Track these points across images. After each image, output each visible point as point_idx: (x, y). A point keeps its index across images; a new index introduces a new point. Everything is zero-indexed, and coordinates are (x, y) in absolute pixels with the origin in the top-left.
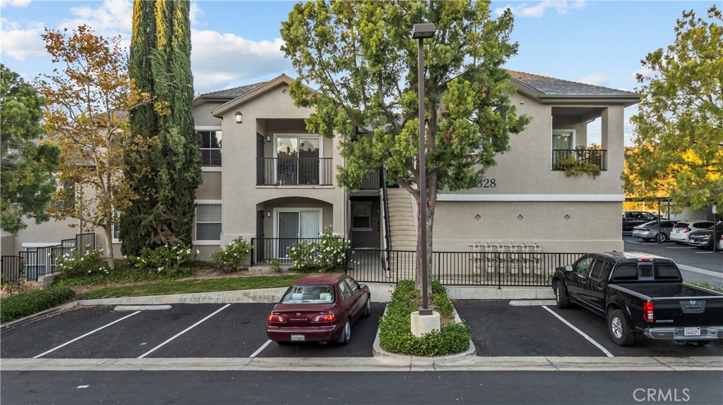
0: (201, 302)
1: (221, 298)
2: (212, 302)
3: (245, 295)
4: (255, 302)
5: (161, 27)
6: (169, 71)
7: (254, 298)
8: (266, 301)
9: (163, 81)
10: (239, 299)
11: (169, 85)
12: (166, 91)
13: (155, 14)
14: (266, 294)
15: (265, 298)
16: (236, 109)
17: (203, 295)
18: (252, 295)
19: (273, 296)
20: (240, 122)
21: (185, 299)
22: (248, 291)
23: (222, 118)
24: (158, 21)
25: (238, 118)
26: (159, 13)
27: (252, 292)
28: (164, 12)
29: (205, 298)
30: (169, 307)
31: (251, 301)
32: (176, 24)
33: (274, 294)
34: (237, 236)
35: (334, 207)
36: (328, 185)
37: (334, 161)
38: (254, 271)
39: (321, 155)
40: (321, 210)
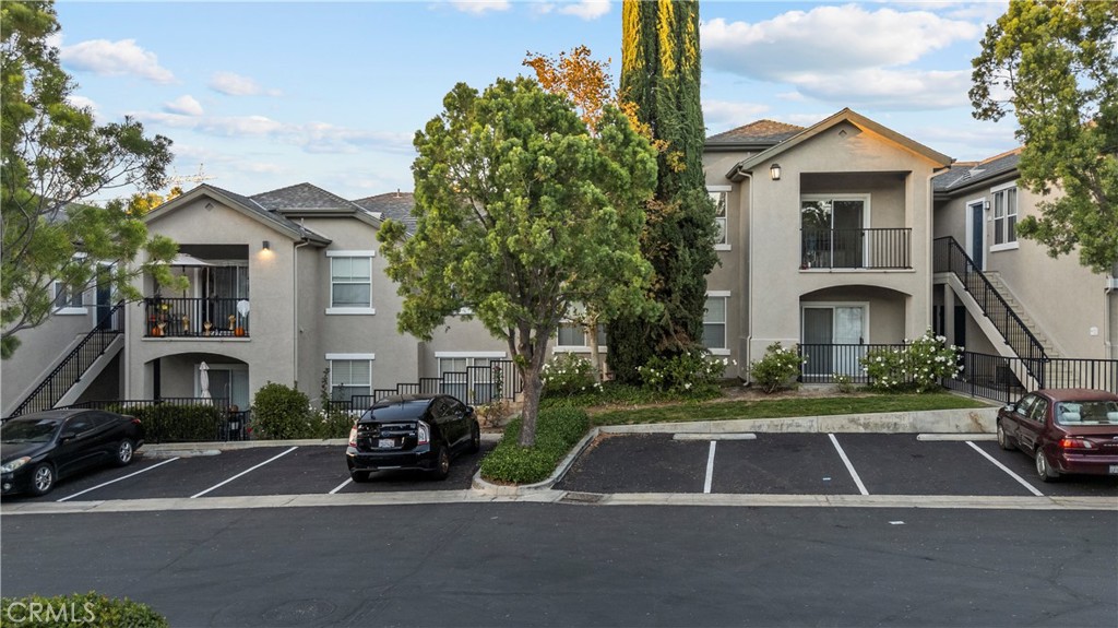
0: (785, 430)
1: (815, 425)
2: (802, 430)
3: (853, 421)
4: (868, 431)
5: (667, 46)
6: (679, 109)
7: (866, 426)
8: (885, 431)
9: (674, 122)
10: (842, 426)
11: (682, 128)
12: (678, 137)
13: (658, 27)
14: (885, 420)
15: (883, 426)
16: (773, 162)
17: (787, 420)
18: (862, 421)
19: (895, 424)
20: (778, 179)
21: (760, 426)
22: (856, 416)
23: (751, 173)
24: (663, 36)
25: (776, 173)
26: (665, 26)
27: (862, 417)
28: (671, 24)
29: (790, 425)
30: (753, 436)
31: (862, 430)
32: (687, 41)
33: (897, 420)
34: (772, 341)
35: (914, 299)
36: (905, 268)
37: (913, 231)
38: (808, 391)
39: (867, 224)
40: (867, 305)
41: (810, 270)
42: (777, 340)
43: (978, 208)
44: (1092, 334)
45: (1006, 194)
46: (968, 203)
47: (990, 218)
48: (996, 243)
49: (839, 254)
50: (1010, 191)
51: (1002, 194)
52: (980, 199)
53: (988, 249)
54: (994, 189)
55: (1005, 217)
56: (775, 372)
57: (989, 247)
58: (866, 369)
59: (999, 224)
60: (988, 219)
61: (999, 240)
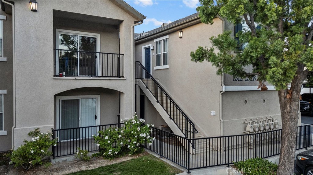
20: (36, 11)
25: (34, 6)
34: (32, 128)
35: (125, 95)
36: (120, 77)
37: (124, 56)
38: (59, 163)
39: (98, 49)
40: (99, 97)
41: (64, 78)
42: (36, 127)
43: (148, 50)
44: (212, 114)
45: (162, 42)
46: (143, 47)
47: (154, 54)
48: (157, 66)
49: (84, 68)
50: (164, 41)
51: (160, 43)
52: (149, 45)
53: (153, 68)
54: (156, 40)
55: (161, 53)
56: (30, 157)
57: (154, 67)
58: (98, 145)
59: (158, 57)
60: (153, 54)
61: (158, 64)
